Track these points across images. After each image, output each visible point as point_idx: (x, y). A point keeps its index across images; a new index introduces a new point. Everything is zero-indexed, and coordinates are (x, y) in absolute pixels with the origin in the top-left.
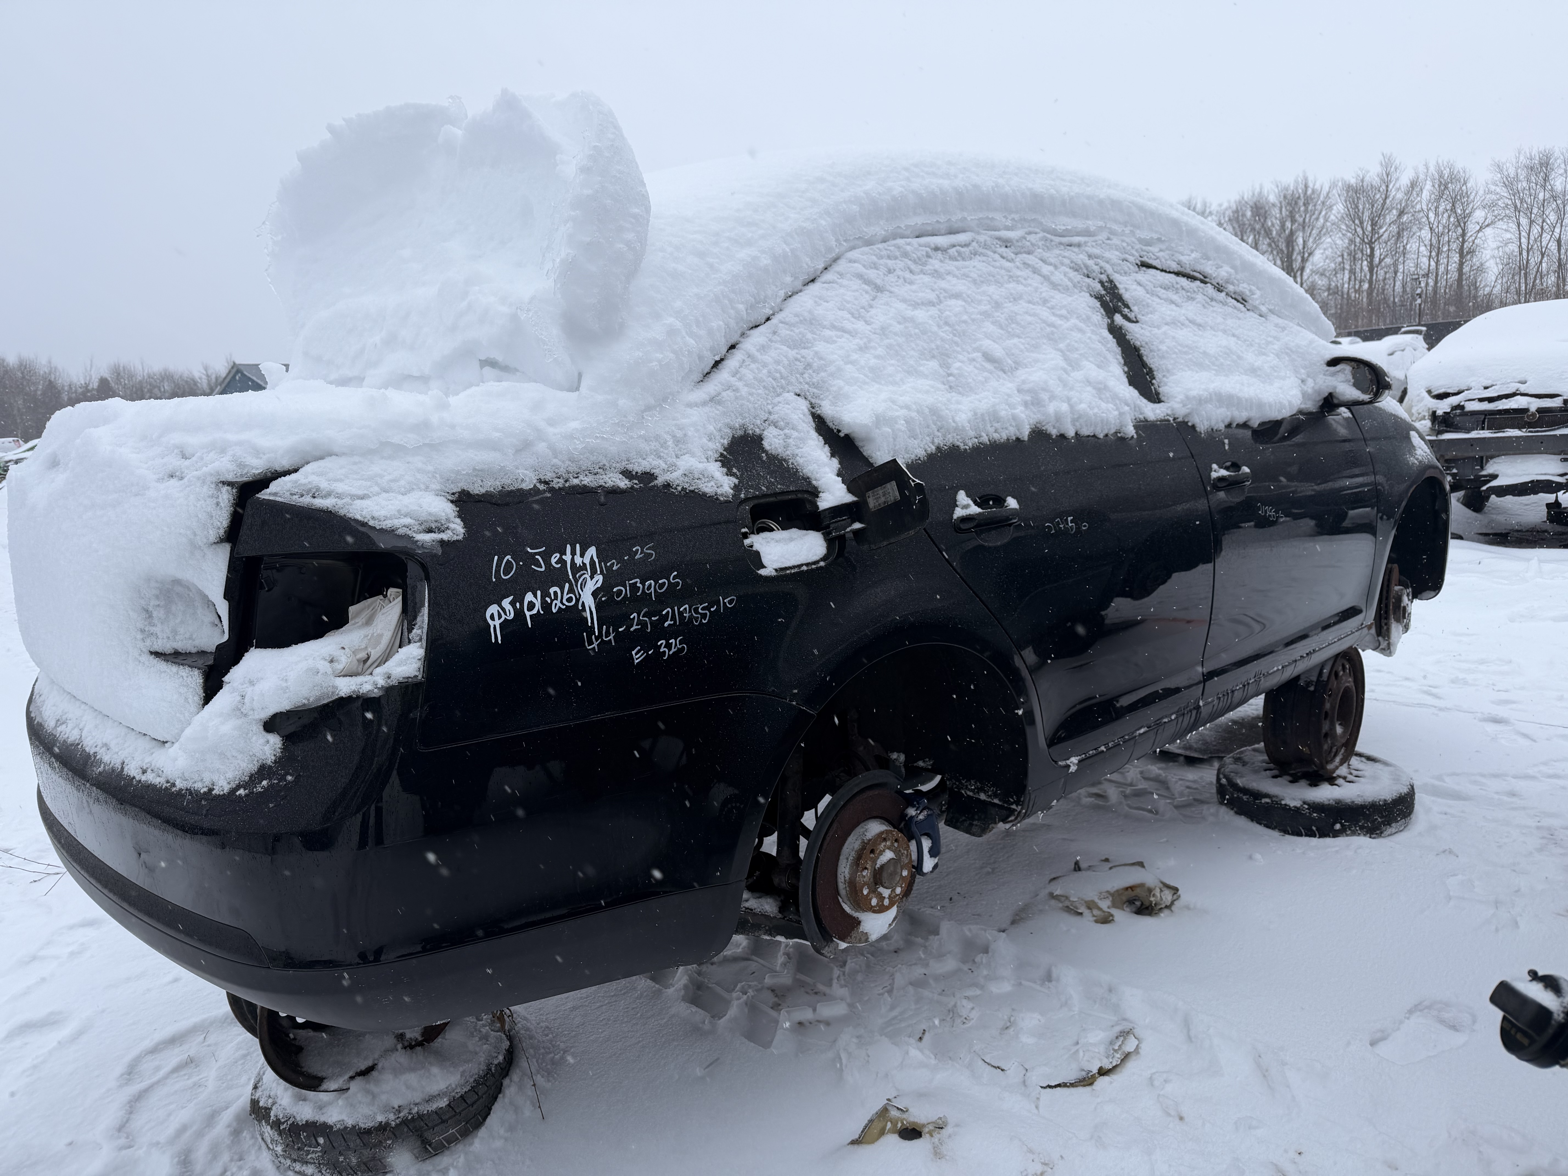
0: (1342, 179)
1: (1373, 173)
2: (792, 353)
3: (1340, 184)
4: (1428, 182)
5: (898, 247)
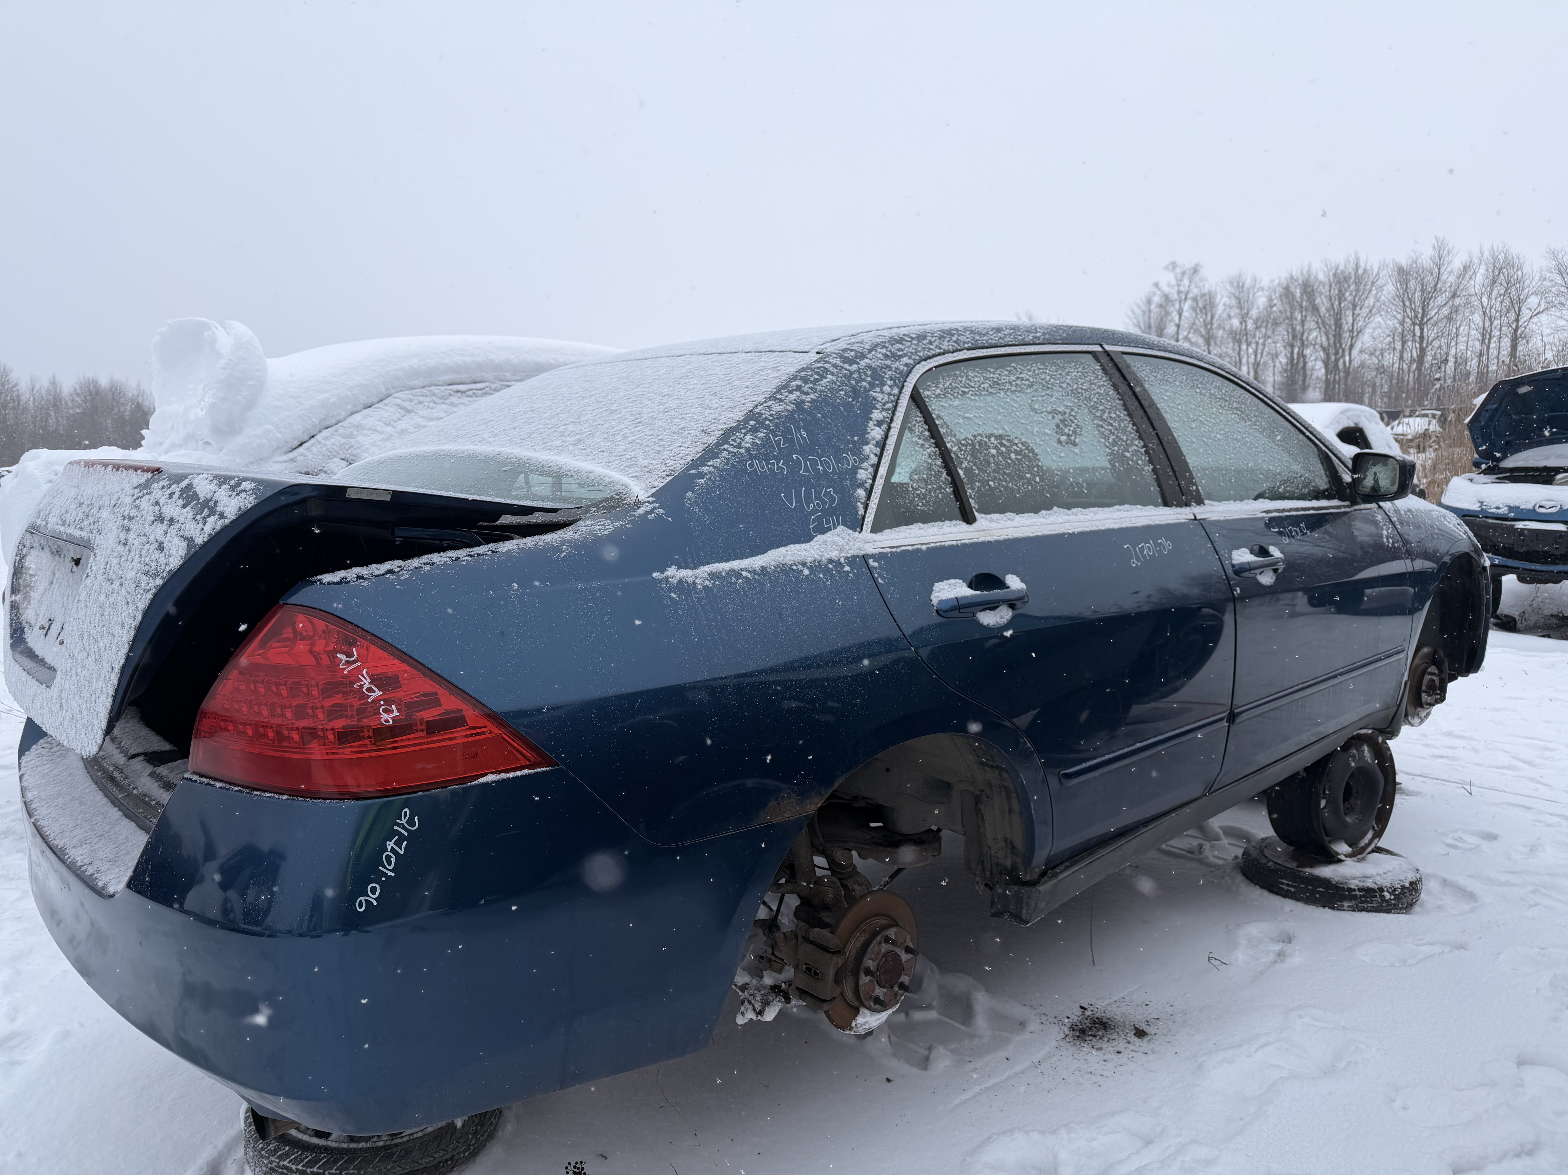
0: (1393, 261)
1: (1426, 256)
2: (343, 441)
3: (1391, 265)
4: (1482, 267)
5: (430, 391)
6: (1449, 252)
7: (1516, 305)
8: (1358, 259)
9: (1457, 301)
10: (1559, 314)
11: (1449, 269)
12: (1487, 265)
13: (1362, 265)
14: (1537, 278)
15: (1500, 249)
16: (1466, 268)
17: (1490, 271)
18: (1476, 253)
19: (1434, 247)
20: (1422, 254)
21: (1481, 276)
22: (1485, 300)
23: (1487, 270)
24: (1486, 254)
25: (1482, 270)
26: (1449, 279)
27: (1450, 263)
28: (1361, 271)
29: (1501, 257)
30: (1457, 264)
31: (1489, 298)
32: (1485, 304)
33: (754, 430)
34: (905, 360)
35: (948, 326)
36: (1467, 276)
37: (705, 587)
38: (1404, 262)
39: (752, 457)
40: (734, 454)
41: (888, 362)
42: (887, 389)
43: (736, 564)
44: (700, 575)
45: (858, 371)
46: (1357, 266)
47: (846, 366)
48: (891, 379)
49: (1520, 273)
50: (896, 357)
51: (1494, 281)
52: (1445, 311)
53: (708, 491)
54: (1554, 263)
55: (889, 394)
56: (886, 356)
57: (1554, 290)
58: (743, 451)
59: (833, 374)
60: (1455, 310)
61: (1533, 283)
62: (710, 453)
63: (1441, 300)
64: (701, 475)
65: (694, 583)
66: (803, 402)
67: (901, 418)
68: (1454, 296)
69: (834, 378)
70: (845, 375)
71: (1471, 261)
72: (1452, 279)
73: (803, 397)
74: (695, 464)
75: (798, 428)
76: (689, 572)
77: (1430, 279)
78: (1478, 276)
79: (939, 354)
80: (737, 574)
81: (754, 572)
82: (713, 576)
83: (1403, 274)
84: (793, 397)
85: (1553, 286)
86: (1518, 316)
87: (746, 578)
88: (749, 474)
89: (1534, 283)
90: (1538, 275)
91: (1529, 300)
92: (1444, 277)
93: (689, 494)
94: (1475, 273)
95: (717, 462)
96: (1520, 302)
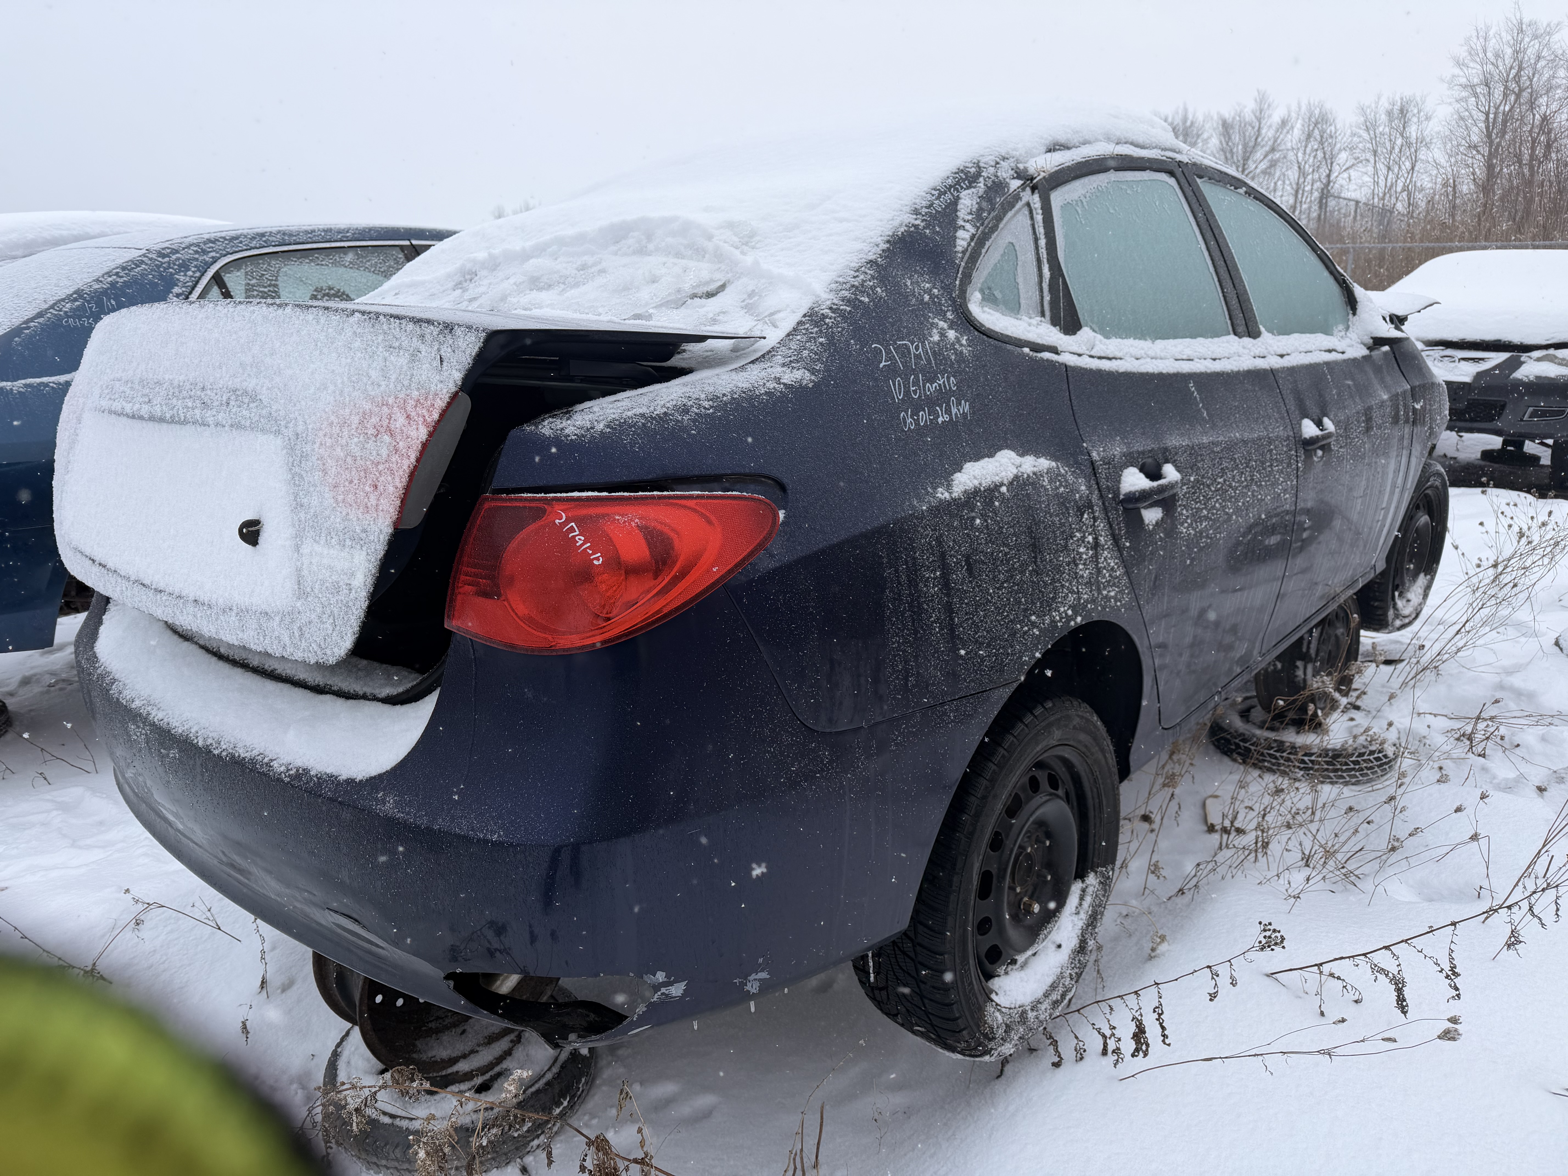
6: (1269, 106)
7: (1330, 160)
8: (1186, 111)
9: (1277, 155)
10: (1364, 170)
11: (1268, 124)
12: (1303, 119)
13: (1190, 117)
14: (1349, 132)
15: (1316, 103)
16: (1284, 123)
17: (1306, 126)
18: (1294, 107)
19: (1256, 101)
20: (1245, 107)
21: (1297, 132)
22: (1300, 155)
23: (1303, 126)
24: (1304, 108)
25: (1299, 125)
26: (1268, 133)
27: (1270, 116)
28: (1188, 123)
29: (1317, 112)
30: (1276, 118)
31: (1305, 153)
32: (1300, 159)
33: (76, 300)
34: (213, 254)
35: (260, 231)
36: (1285, 131)
37: (19, 392)
38: (1228, 114)
39: (68, 317)
40: (55, 315)
41: (197, 256)
42: (190, 273)
43: (45, 380)
44: (18, 385)
45: (169, 263)
46: (1185, 120)
47: (160, 259)
48: (196, 266)
49: (1333, 128)
50: (204, 252)
51: (1309, 136)
52: (1263, 166)
53: (31, 336)
54: (1362, 119)
55: (191, 277)
56: (196, 252)
57: (1361, 145)
58: (61, 313)
59: (146, 264)
60: (1273, 164)
61: (1343, 139)
62: (40, 315)
63: (1259, 155)
64: (28, 328)
65: (11, 389)
66: (117, 282)
67: (199, 292)
68: (1273, 150)
69: (146, 267)
70: (156, 265)
71: (1289, 116)
72: (1271, 134)
73: (118, 280)
74: (27, 322)
75: (109, 299)
76: (9, 383)
77: (1250, 132)
78: (1296, 130)
79: (246, 250)
80: (46, 385)
81: (60, 384)
82: (26, 386)
83: (1226, 127)
84: (110, 279)
85: (1360, 142)
86: (1330, 171)
87: (53, 387)
88: (64, 327)
89: (1345, 139)
90: (1349, 131)
91: (1340, 156)
92: (1263, 131)
93: (17, 339)
94: (1292, 128)
95: (41, 320)
96: (1332, 157)
